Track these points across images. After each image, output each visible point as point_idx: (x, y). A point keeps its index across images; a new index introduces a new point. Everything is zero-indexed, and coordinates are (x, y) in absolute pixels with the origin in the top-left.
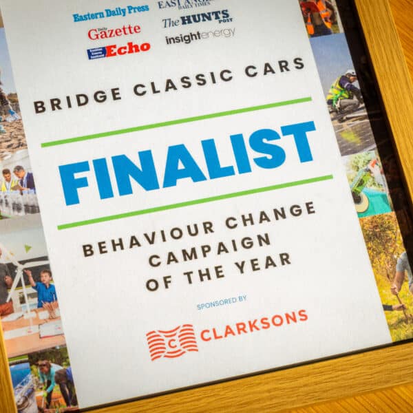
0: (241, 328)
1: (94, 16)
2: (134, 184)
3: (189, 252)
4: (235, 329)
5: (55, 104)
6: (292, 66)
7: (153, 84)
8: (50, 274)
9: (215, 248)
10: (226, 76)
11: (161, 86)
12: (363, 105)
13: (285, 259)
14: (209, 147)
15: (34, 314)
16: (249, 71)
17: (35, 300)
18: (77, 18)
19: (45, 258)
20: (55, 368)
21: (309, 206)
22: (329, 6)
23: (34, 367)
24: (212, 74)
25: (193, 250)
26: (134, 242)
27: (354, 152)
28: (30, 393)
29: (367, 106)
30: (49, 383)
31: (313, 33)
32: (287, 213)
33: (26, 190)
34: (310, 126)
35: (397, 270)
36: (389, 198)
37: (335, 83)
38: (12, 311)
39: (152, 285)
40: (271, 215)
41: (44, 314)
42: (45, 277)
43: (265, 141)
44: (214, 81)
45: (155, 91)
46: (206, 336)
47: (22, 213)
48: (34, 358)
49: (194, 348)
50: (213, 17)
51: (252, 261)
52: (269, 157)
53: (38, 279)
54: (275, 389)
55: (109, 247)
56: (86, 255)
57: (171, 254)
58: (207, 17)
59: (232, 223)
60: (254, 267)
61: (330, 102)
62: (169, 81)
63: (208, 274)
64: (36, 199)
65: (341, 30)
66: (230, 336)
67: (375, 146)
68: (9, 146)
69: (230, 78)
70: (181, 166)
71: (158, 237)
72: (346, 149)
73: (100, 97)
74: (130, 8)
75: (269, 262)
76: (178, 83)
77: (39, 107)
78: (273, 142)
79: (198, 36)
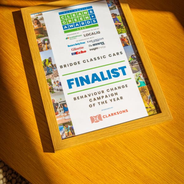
0: (112, 114)
1: (73, 45)
2: (85, 83)
3: (99, 98)
4: (111, 115)
5: (65, 66)
6: (120, 54)
7: (87, 60)
9: (105, 97)
10: (104, 57)
11: (89, 60)
12: (137, 61)
13: (121, 98)
14: (102, 73)
15: (63, 114)
16: (110, 56)
17: (63, 111)
18: (69, 46)
19: (65, 101)
20: (69, 126)
21: (126, 86)
22: (127, 39)
23: (64, 126)
25: (100, 97)
26: (86, 96)
27: (136, 72)
28: (64, 133)
29: (138, 62)
30: (68, 130)
31: (124, 46)
32: (121, 87)
33: (59, 86)
34: (125, 67)
35: (148, 99)
36: (145, 82)
37: (130, 57)
38: (58, 114)
39: (91, 106)
40: (117, 88)
41: (66, 114)
42: (65, 106)
43: (115, 71)
44: (102, 58)
45: (88, 62)
46: (104, 117)
47: (59, 91)
48: (64, 124)
49: (101, 120)
51: (114, 99)
52: (116, 75)
53: (64, 106)
54: (122, 128)
55: (80, 98)
56: (75, 100)
57: (94, 98)
58: (99, 44)
59: (108, 90)
60: (114, 100)
61: (129, 61)
62: (91, 59)
63: (104, 103)
64: (62, 88)
65: (131, 44)
66: (110, 116)
67: (141, 71)
68: (55, 76)
69: (105, 57)
70: (95, 78)
71: (91, 95)
72: (134, 72)
73: (75, 64)
74: (81, 43)
75: (118, 99)
76: (93, 59)
77: (61, 67)
78: (117, 71)
79: (97, 48)
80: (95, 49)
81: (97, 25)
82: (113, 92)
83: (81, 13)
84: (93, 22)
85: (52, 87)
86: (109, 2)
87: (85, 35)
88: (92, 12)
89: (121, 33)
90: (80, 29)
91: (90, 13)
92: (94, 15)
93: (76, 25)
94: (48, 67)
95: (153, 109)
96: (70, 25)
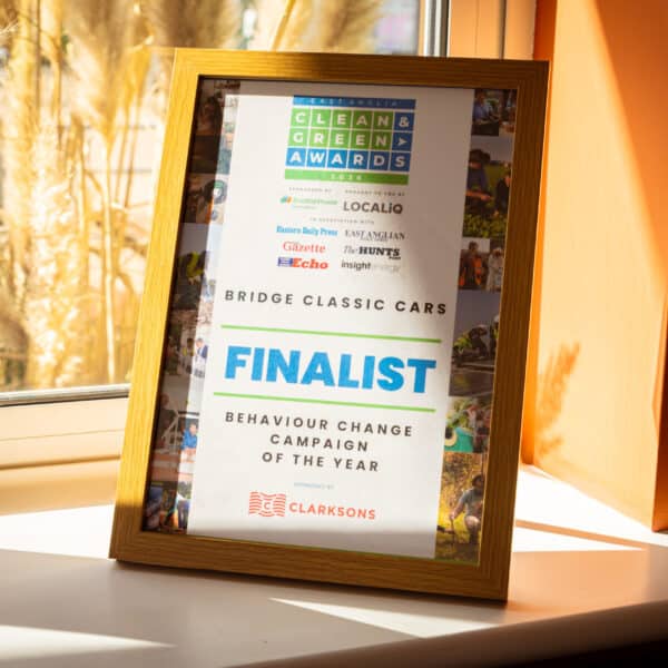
0: (321, 510)
1: (293, 231)
2: (279, 374)
3: (303, 440)
4: (316, 509)
5: (242, 296)
6: (435, 309)
7: (319, 298)
8: (197, 427)
9: (323, 442)
11: (325, 301)
13: (374, 466)
14: (346, 361)
15: (177, 453)
16: (399, 306)
18: (279, 229)
19: (197, 414)
20: (180, 498)
21: (407, 430)
24: (369, 301)
25: (306, 439)
26: (265, 420)
28: (157, 510)
31: (463, 285)
32: (389, 430)
33: (200, 358)
34: (432, 364)
35: (460, 501)
36: (475, 441)
37: (466, 333)
39: (267, 457)
40: (375, 428)
42: (193, 428)
43: (391, 367)
44: (368, 308)
45: (319, 304)
46: (294, 507)
49: (281, 514)
50: (386, 252)
51: (348, 461)
52: (390, 381)
55: (245, 418)
56: (227, 420)
57: (288, 437)
58: (380, 251)
59: (342, 426)
60: (348, 466)
61: (455, 348)
62: (333, 299)
63: (311, 461)
66: (311, 513)
69: (382, 308)
70: (319, 370)
71: (284, 421)
72: (454, 390)
73: (276, 298)
74: (323, 230)
75: (361, 465)
76: (339, 302)
77: (229, 295)
78: (398, 370)
79: (368, 266)
80: (359, 267)
81: (404, 180)
82: (356, 437)
83: (368, 116)
84: (394, 162)
85: (177, 356)
86: (485, 101)
87: (349, 206)
88: (407, 125)
89: (475, 235)
90: (341, 177)
91: (397, 127)
92: (409, 138)
93: (334, 161)
94: (190, 283)
95: (461, 541)
96: (312, 155)
